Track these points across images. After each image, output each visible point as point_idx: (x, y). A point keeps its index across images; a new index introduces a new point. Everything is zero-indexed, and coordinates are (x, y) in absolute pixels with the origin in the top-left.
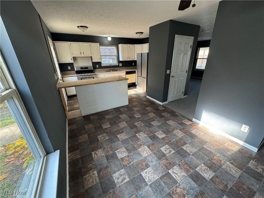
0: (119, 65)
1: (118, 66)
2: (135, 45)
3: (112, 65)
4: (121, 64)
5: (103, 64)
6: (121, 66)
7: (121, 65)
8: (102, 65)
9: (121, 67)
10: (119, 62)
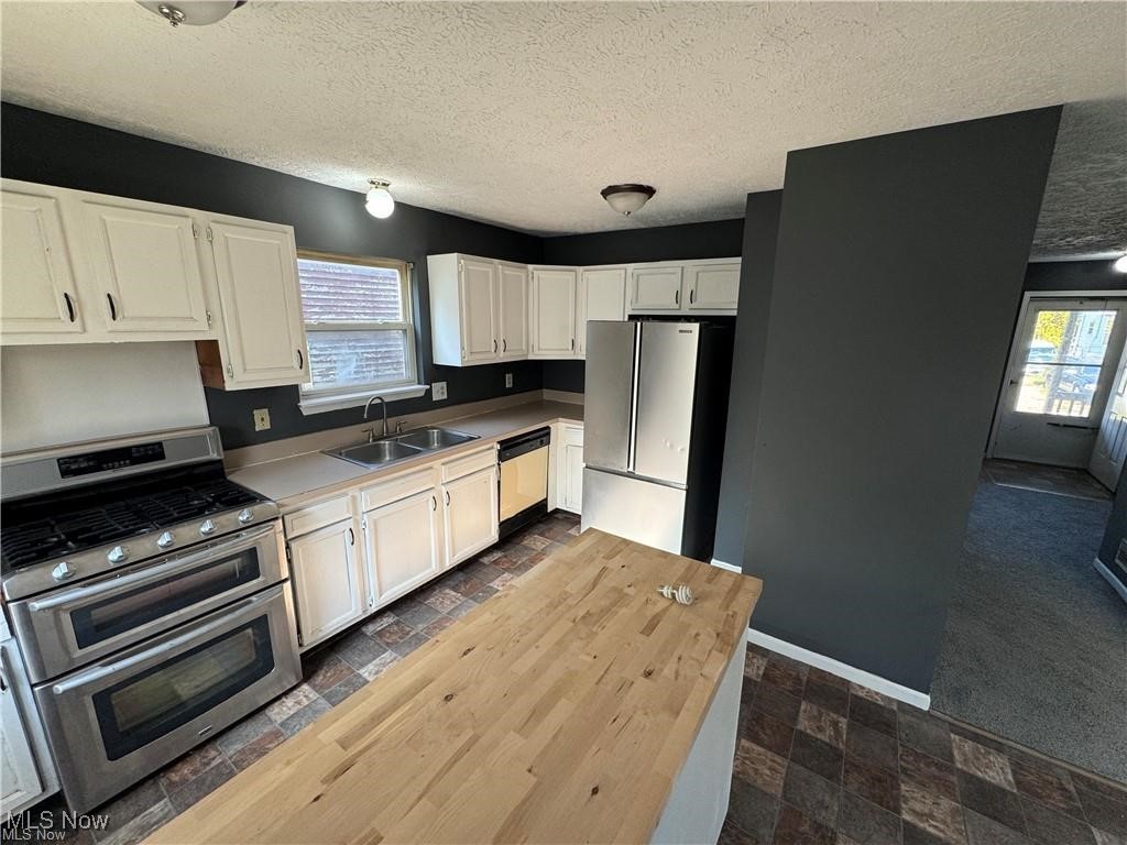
0: (429, 392)
1: (423, 403)
2: (530, 267)
3: (386, 400)
4: (444, 384)
5: (309, 395)
6: (445, 397)
7: (440, 391)
8: (303, 404)
9: (441, 404)
10: (433, 372)
